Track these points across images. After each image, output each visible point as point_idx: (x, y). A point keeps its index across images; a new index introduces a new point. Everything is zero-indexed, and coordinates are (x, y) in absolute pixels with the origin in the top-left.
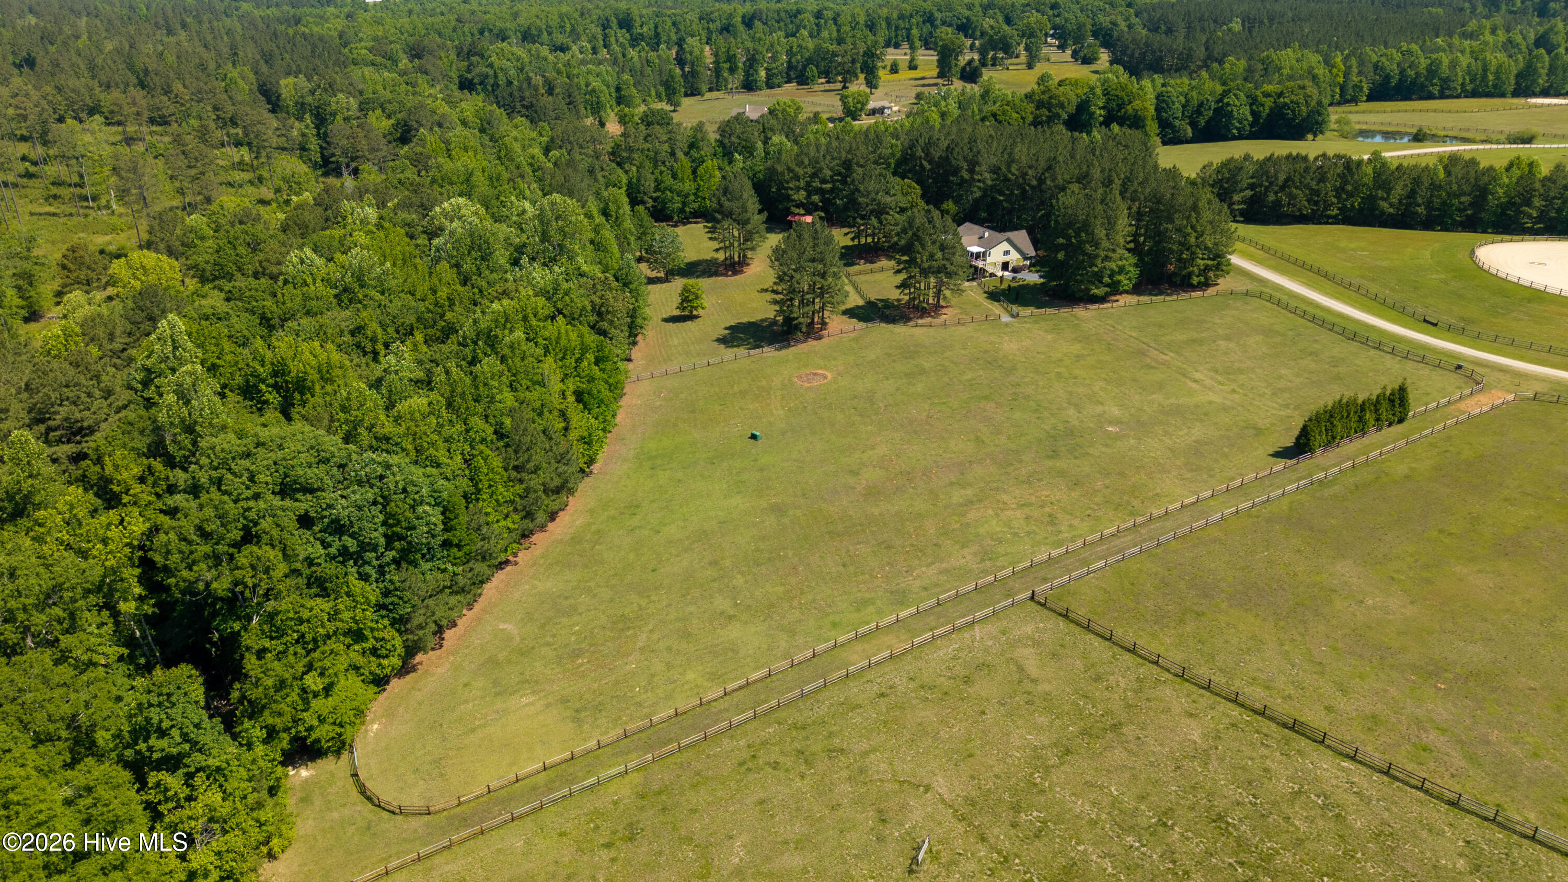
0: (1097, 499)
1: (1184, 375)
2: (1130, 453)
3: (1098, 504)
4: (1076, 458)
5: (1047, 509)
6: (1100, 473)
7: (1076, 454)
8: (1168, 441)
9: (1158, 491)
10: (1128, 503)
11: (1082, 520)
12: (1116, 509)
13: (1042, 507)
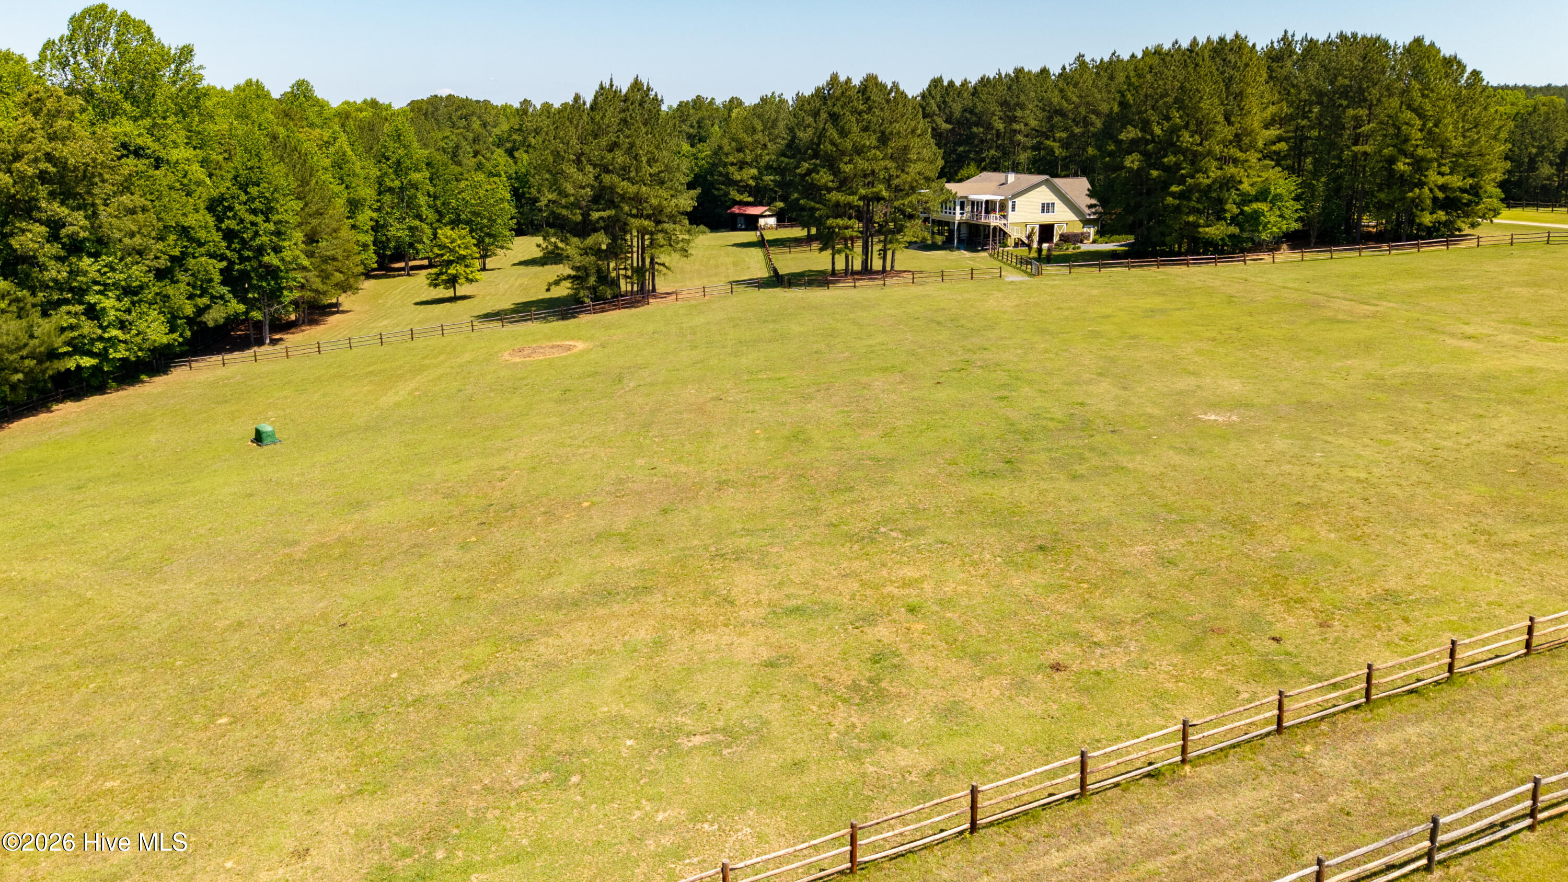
0: (1113, 605)
1: (1432, 330)
2: (1272, 470)
3: (1115, 623)
4: (1074, 477)
5: (882, 632)
6: (1153, 518)
7: (1081, 469)
8: (1408, 445)
9: (1395, 582)
10: (1254, 620)
11: (1020, 685)
12: (1192, 647)
13: (869, 619)
